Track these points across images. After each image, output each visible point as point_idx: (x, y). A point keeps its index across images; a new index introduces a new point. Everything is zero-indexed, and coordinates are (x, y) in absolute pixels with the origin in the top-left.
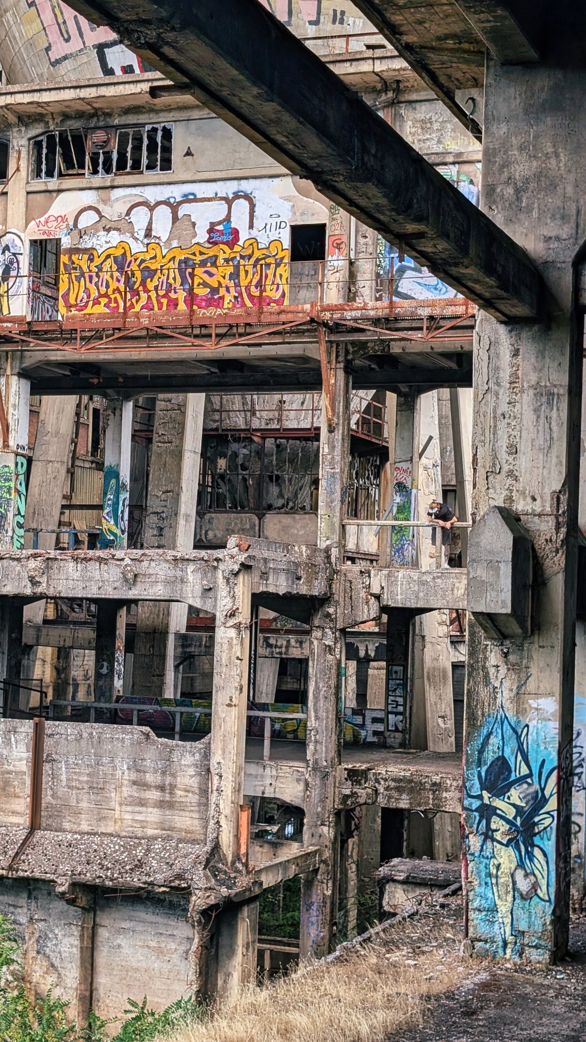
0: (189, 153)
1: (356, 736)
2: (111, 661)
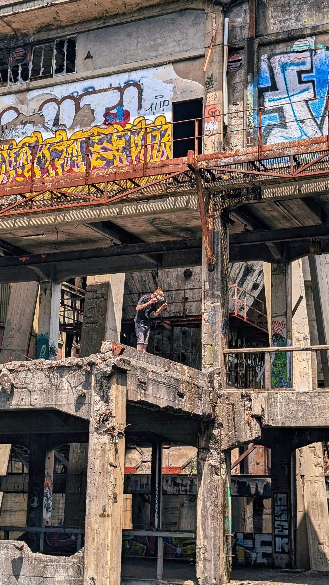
0: (89, 56)
1: (247, 557)
2: (41, 495)
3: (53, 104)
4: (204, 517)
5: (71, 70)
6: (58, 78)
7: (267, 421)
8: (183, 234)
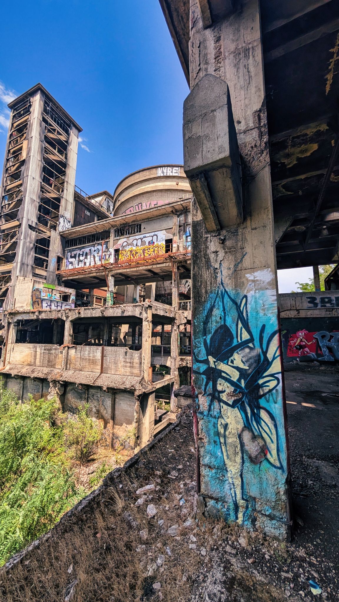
0: (144, 228)
1: (185, 351)
2: (135, 337)
3: (136, 240)
4: (173, 341)
5: (140, 232)
6: (137, 234)
7: (188, 318)
8: (169, 273)
